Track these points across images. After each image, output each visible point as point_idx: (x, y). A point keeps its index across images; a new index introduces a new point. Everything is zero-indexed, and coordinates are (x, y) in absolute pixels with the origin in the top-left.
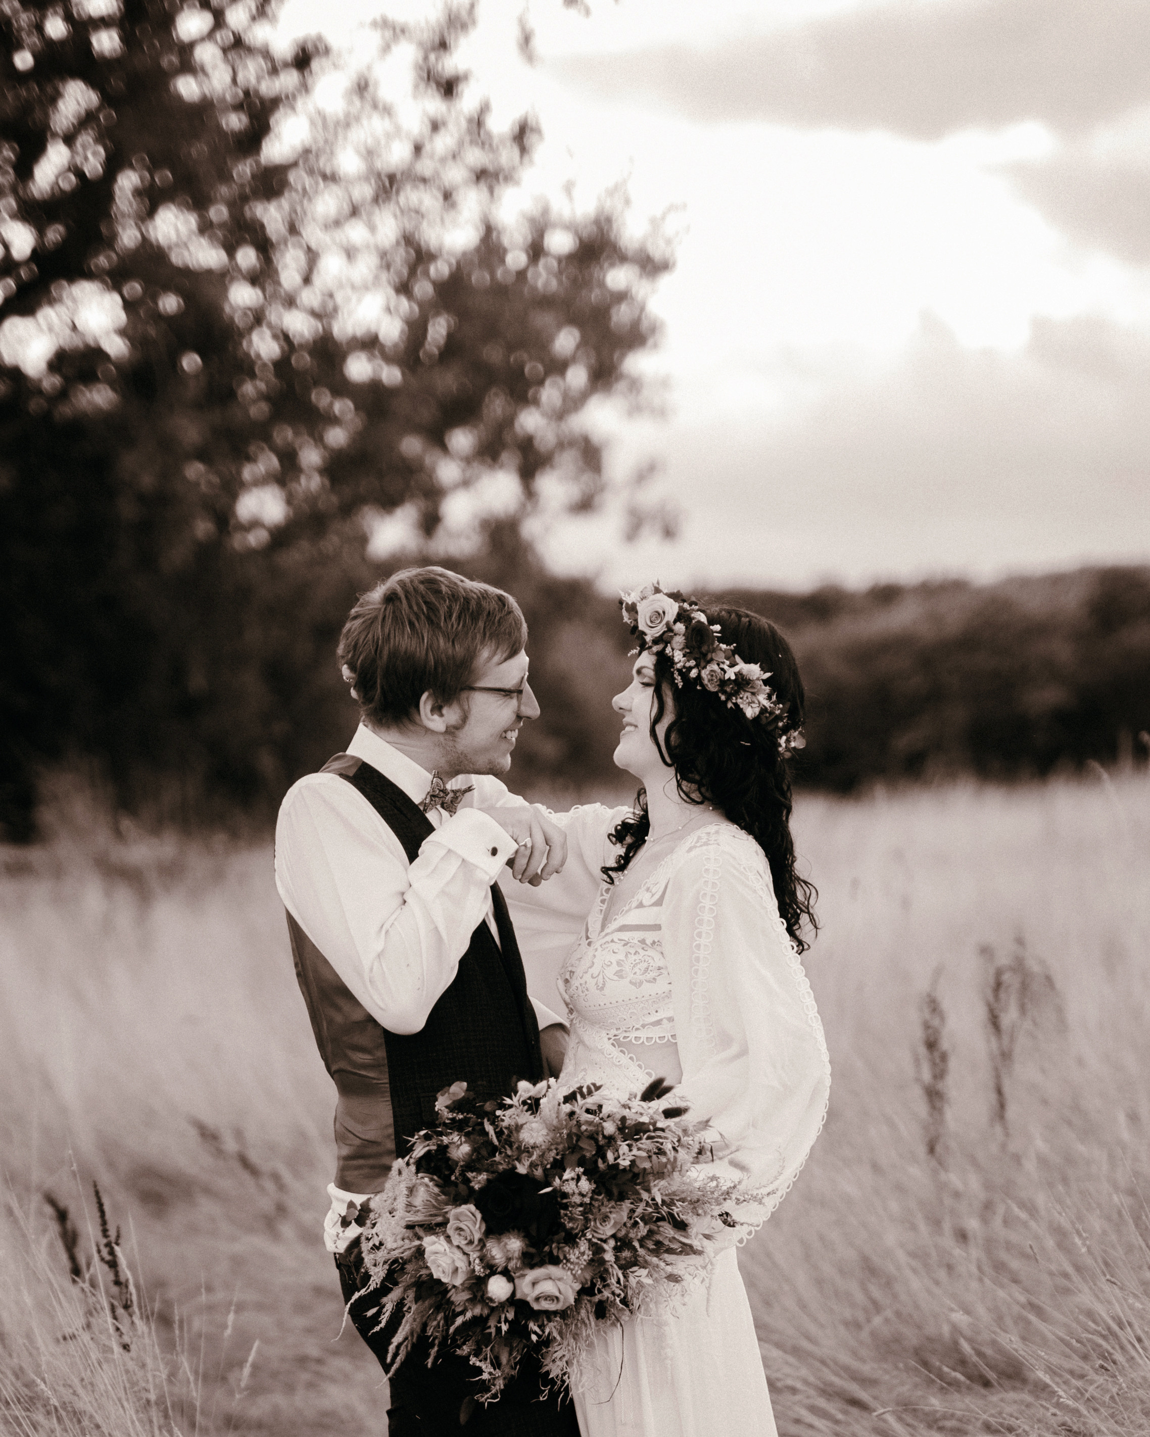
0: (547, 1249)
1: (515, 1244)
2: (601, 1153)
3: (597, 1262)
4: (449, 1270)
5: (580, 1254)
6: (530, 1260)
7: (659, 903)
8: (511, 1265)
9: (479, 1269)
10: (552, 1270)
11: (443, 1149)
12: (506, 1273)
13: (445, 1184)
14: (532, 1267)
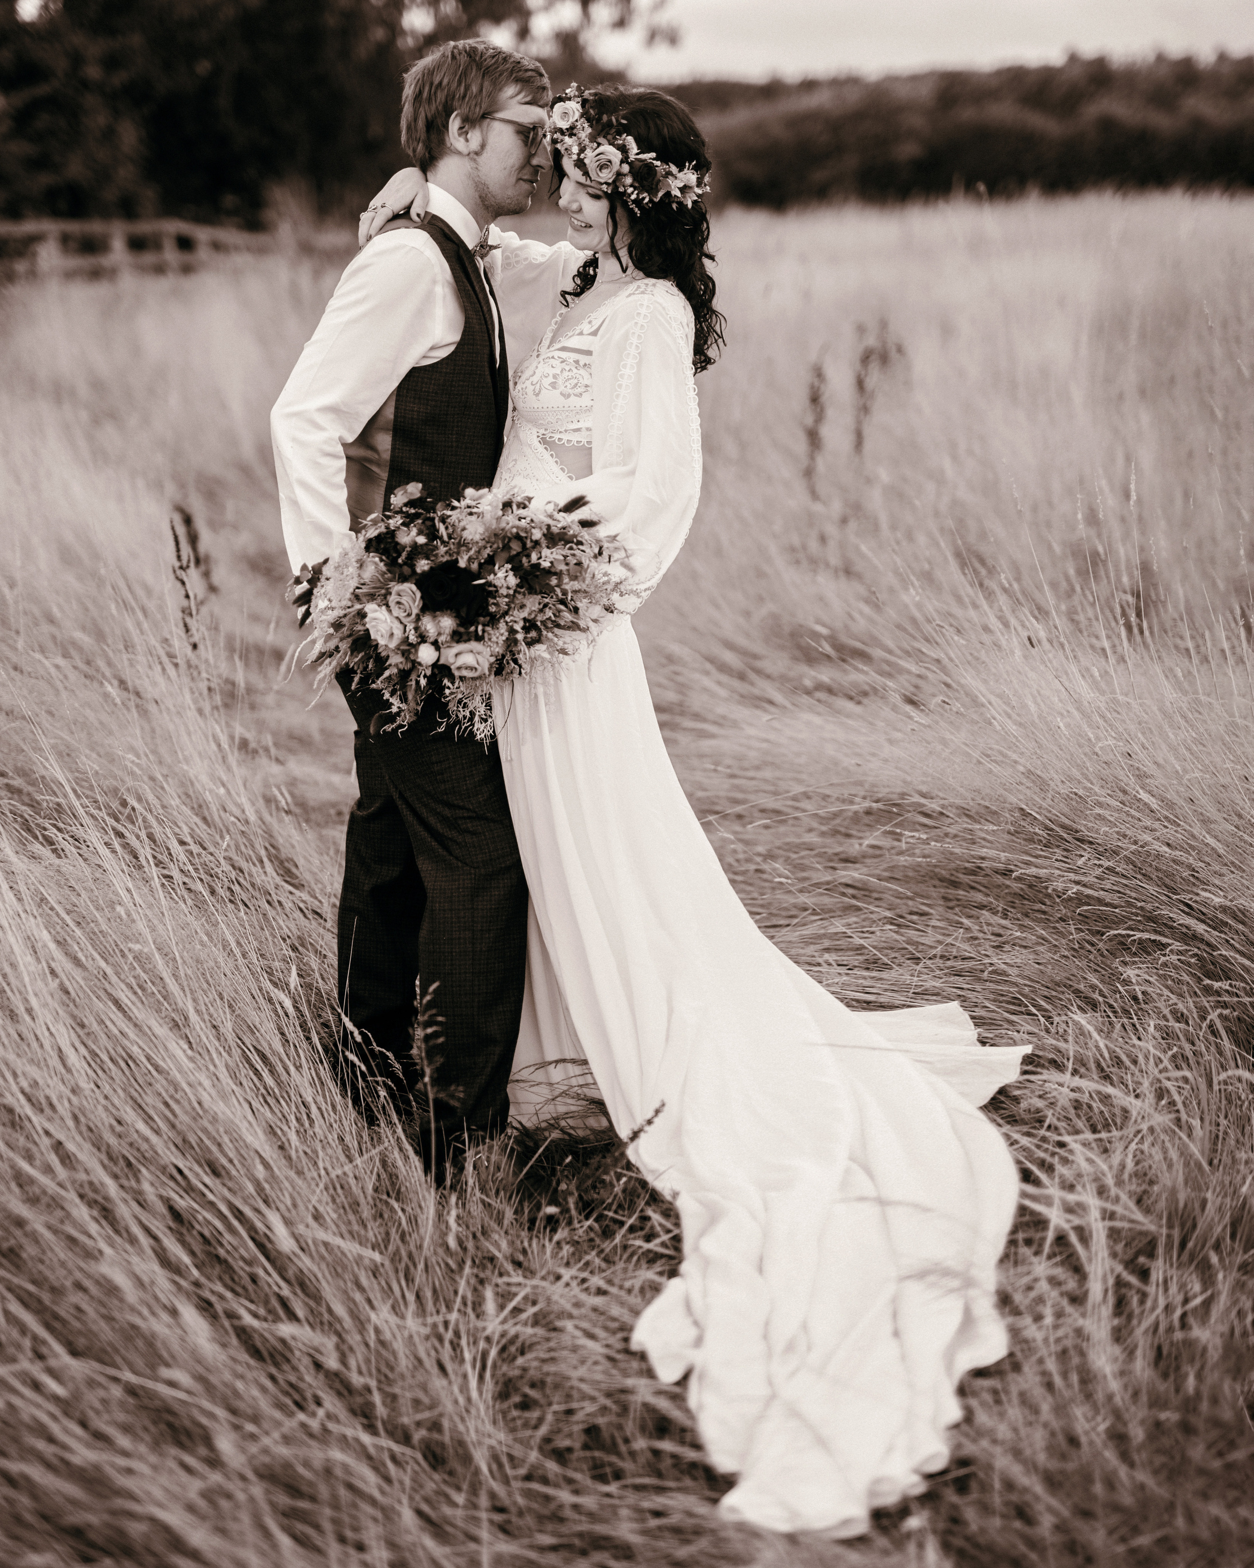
0: (473, 629)
1: (447, 623)
2: (525, 552)
3: (511, 642)
4: (387, 635)
5: (499, 634)
6: (457, 637)
7: (595, 333)
8: (442, 639)
9: (413, 638)
10: (474, 645)
11: (391, 534)
12: (436, 644)
13: (392, 564)
14: (458, 642)
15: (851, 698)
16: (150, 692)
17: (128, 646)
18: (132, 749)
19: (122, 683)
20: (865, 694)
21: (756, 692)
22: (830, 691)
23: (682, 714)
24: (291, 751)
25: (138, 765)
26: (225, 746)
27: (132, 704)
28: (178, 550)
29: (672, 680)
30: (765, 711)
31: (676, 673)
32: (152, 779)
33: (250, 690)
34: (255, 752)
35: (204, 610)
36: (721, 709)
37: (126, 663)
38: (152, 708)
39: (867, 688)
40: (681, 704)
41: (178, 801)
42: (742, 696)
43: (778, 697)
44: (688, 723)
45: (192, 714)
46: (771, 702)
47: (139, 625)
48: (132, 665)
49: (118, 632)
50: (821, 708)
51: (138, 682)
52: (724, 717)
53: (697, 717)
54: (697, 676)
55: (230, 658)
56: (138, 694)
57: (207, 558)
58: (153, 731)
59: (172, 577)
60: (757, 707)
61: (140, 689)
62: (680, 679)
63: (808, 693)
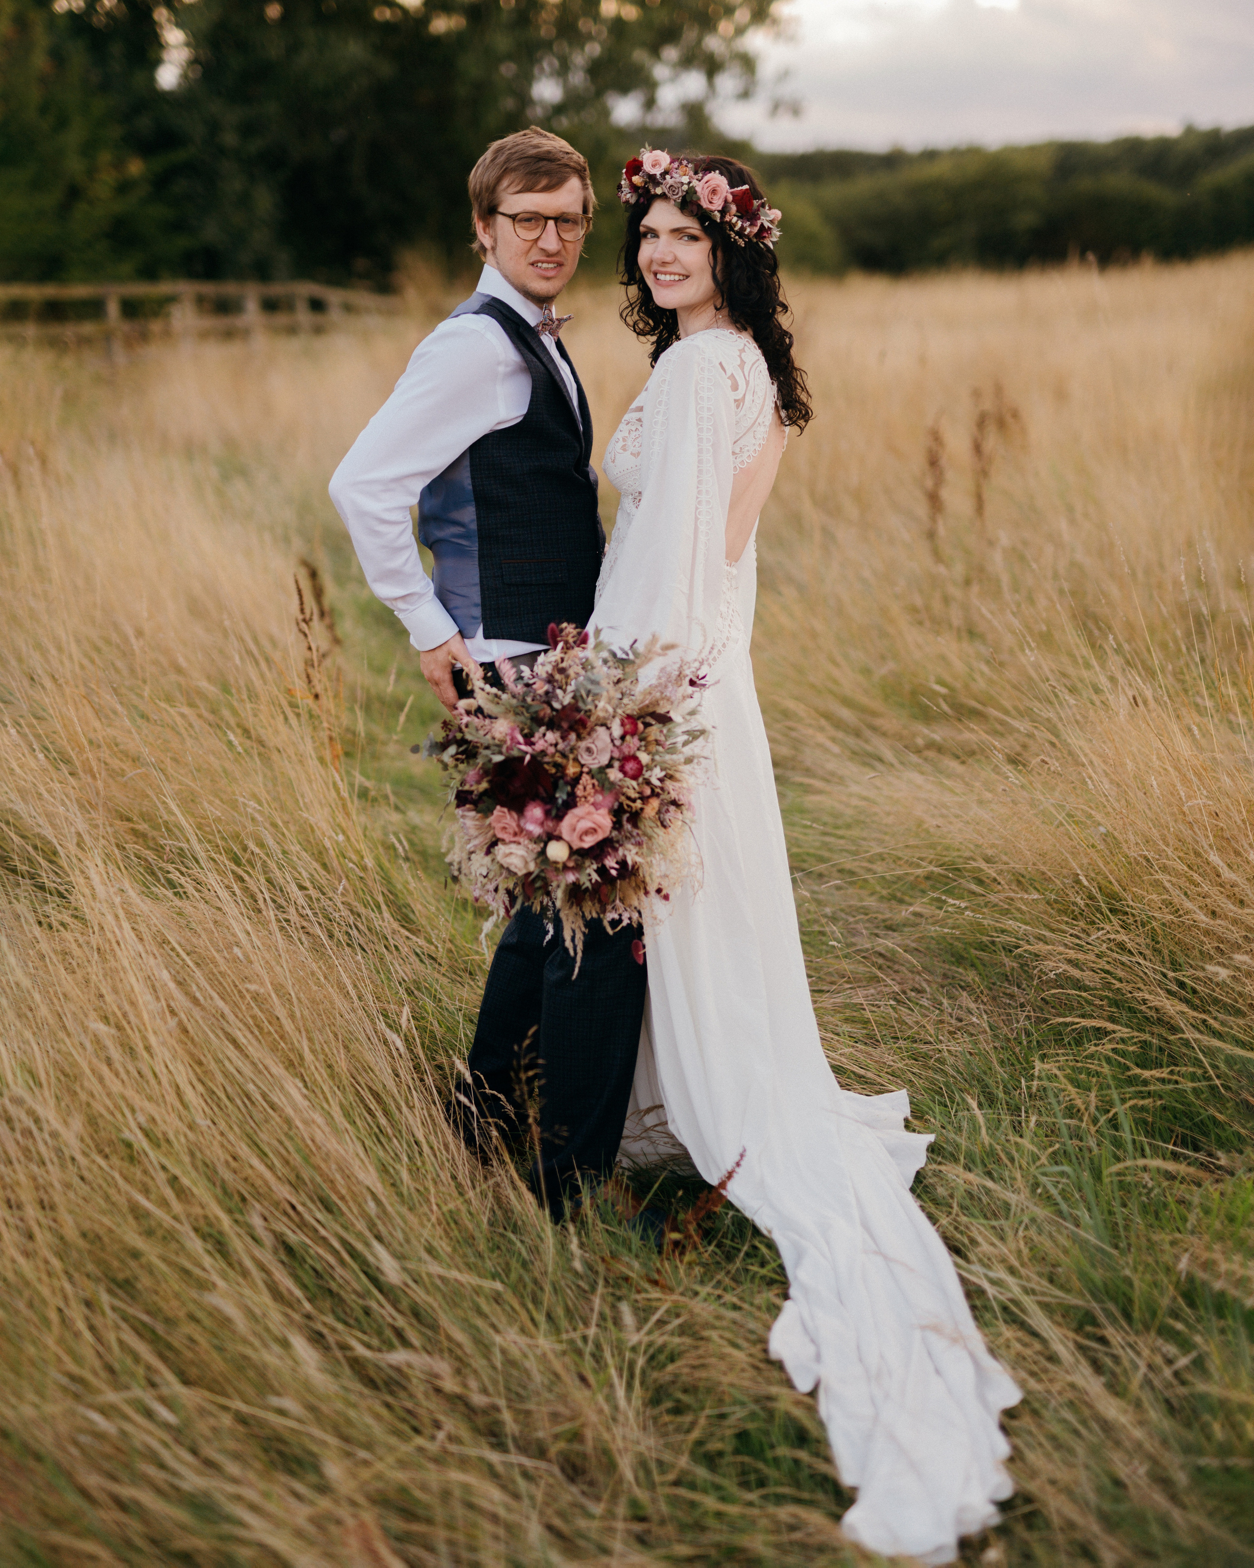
15: (957, 757)
16: (272, 741)
17: (253, 696)
18: (255, 797)
19: (246, 733)
20: (972, 753)
21: (868, 748)
22: (940, 749)
23: (793, 768)
24: (411, 800)
25: (259, 812)
26: (346, 795)
27: (255, 752)
28: (302, 603)
29: (786, 735)
30: (873, 768)
31: (791, 729)
32: (274, 825)
33: (371, 739)
34: (375, 800)
35: (328, 662)
36: (831, 766)
37: (250, 713)
38: (275, 756)
39: (975, 747)
40: (793, 759)
41: (298, 847)
42: (854, 753)
43: (888, 755)
44: (799, 779)
45: (313, 764)
46: (880, 760)
47: (262, 676)
48: (255, 715)
49: (242, 683)
50: (927, 768)
51: (262, 732)
52: (833, 774)
53: (808, 772)
54: (810, 731)
55: (352, 710)
56: (261, 743)
57: (332, 611)
58: (274, 779)
59: (295, 629)
60: (865, 764)
61: (264, 738)
62: (794, 734)
63: (918, 751)
